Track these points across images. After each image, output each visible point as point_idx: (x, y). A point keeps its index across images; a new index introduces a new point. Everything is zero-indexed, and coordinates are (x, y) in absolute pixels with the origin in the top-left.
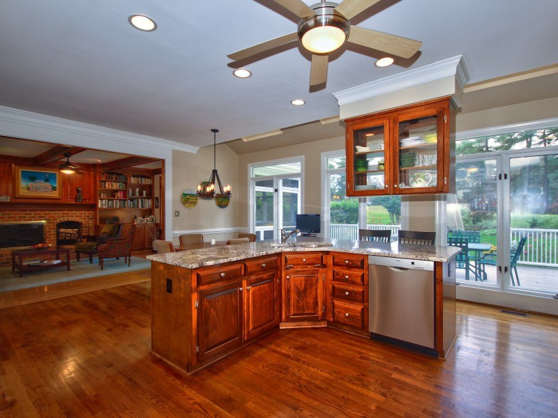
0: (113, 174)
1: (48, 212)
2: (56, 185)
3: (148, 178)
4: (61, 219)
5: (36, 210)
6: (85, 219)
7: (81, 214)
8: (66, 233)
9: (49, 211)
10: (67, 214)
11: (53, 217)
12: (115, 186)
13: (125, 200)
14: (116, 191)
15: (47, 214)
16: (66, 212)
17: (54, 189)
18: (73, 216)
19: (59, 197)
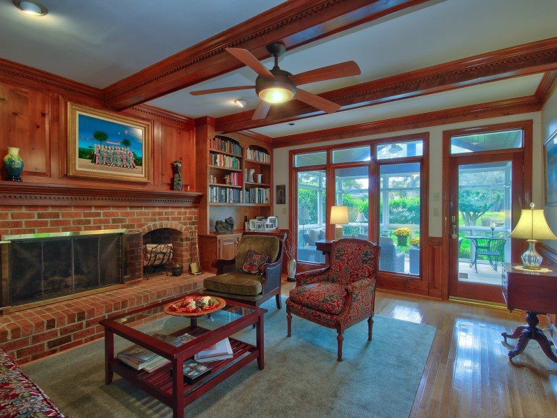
0: (226, 139)
1: (128, 210)
2: (142, 154)
3: (266, 152)
4: (151, 224)
5: (108, 207)
6: (185, 224)
7: (179, 213)
8: (156, 254)
9: (131, 207)
10: (160, 214)
11: (139, 220)
12: (229, 163)
13: (241, 189)
14: (228, 172)
15: (127, 214)
16: (157, 210)
17: (138, 162)
18: (168, 219)
19: (145, 180)
